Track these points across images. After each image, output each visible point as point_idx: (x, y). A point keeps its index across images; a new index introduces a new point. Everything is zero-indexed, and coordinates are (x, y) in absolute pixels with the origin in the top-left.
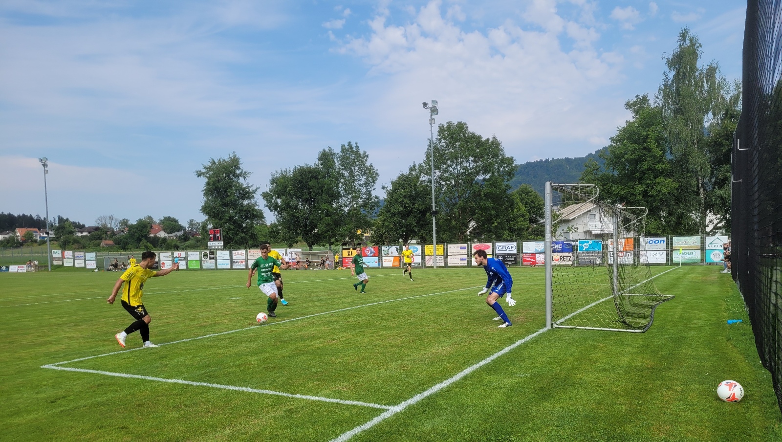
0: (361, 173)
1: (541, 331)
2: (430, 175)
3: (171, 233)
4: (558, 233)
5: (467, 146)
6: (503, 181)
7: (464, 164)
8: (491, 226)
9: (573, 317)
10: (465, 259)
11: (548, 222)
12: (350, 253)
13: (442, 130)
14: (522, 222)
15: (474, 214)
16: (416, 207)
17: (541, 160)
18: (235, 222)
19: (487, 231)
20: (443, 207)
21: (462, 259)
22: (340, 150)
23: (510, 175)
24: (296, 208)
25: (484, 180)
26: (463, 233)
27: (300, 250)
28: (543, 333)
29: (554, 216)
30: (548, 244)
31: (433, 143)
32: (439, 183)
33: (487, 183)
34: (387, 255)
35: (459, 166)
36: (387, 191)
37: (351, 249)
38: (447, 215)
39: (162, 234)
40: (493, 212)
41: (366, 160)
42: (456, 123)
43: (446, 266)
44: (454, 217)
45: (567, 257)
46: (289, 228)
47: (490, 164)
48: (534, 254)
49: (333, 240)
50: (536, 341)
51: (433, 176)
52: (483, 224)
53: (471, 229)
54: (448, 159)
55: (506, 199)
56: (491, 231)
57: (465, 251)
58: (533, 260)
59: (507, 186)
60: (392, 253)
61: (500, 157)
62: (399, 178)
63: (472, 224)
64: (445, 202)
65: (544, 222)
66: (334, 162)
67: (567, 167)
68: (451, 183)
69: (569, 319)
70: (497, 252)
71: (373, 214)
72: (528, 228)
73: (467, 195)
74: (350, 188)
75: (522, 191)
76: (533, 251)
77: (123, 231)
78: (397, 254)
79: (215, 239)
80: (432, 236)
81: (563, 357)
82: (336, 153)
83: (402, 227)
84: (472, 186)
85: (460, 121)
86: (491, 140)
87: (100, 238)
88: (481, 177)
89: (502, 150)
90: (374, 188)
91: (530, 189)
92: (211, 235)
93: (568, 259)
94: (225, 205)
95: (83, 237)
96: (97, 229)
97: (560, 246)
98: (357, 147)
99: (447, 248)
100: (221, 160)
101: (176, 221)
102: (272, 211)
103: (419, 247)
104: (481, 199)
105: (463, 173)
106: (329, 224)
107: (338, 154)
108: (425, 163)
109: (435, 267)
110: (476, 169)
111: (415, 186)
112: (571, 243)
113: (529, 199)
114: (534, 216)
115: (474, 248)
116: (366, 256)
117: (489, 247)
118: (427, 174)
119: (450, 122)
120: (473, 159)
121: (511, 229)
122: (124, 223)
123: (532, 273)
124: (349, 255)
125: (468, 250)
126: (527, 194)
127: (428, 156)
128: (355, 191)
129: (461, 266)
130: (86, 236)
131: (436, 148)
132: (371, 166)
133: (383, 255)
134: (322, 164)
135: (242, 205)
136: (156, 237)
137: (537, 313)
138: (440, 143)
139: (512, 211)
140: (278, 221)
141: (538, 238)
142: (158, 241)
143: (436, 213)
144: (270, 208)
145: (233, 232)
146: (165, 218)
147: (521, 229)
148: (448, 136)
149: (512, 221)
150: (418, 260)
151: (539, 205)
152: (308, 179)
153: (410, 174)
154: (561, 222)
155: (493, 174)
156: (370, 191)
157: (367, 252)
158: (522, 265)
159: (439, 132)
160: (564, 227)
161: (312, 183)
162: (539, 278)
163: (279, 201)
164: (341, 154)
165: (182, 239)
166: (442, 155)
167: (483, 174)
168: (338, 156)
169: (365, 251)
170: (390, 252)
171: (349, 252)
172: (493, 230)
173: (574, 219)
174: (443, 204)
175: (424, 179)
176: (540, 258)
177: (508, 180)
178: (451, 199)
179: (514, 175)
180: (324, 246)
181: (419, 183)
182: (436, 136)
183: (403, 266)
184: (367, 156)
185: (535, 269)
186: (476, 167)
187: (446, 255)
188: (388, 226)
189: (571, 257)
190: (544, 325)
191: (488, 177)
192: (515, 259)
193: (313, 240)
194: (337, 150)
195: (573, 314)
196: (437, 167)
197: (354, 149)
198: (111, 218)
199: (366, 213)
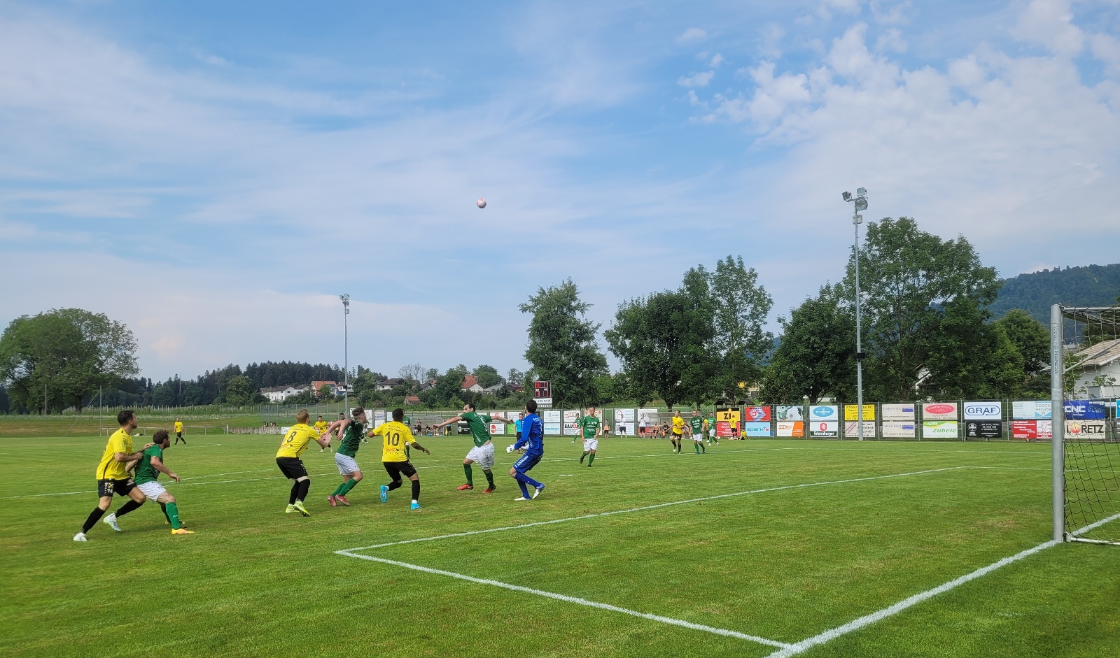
0: (746, 301)
1: (1045, 545)
2: (854, 299)
3: (487, 387)
4: (1077, 387)
5: (916, 253)
6: (976, 305)
7: (910, 281)
8: (957, 376)
9: (1105, 526)
10: (911, 428)
11: (1056, 370)
12: (728, 416)
13: (873, 232)
14: (1011, 371)
15: (927, 357)
16: (830, 348)
17: (1045, 270)
18: (568, 372)
19: (948, 384)
20: (875, 347)
21: (904, 428)
22: (716, 267)
23: (988, 296)
24: (651, 351)
25: (944, 304)
26: (907, 387)
27: (655, 411)
28: (1049, 549)
29: (1069, 359)
30: (1058, 405)
31: (859, 252)
32: (868, 311)
33: (949, 309)
34: (784, 418)
35: (902, 284)
36: (784, 324)
37: (730, 410)
38: (881, 359)
39: (476, 389)
40: (959, 354)
41: (754, 282)
42: (896, 219)
43: (879, 437)
44: (892, 363)
45: (1095, 426)
46: (641, 380)
47: (954, 279)
48: (1034, 421)
49: (703, 397)
50: (1034, 562)
51: (858, 302)
52: (943, 373)
53: (921, 381)
54: (884, 275)
55: (983, 334)
56: (956, 384)
57: (912, 415)
58: (1030, 431)
59: (984, 313)
60: (791, 416)
61: (973, 268)
62: (804, 306)
63: (924, 374)
64: (878, 340)
65: (1049, 371)
66: (707, 285)
67: (1094, 281)
68: (888, 311)
69: (1096, 529)
70: (967, 417)
71: (764, 359)
72: (1023, 379)
73: (915, 328)
74: (730, 322)
75: (1012, 321)
76: (1033, 416)
77: (430, 385)
78: (799, 418)
79: (543, 395)
80: (857, 392)
81: (1085, 590)
82: (710, 272)
83: (807, 378)
84: (923, 314)
85: (904, 216)
86: (956, 242)
87: (404, 394)
88: (938, 301)
89: (976, 258)
90: (765, 320)
91: (1026, 317)
92: (537, 390)
93: (1097, 431)
94: (555, 349)
95: (385, 392)
96: (400, 381)
97: (1082, 409)
98: (741, 263)
99: (881, 411)
100: (553, 289)
101: (494, 371)
102: (618, 356)
103: (835, 408)
104: (939, 334)
105: (908, 294)
106: (698, 374)
107: (712, 274)
108: (845, 283)
109: (861, 439)
110: (929, 289)
111: (829, 316)
112: (1101, 403)
113: (1023, 333)
114: (1034, 359)
115: (927, 410)
116: (752, 420)
117: (953, 409)
118: (849, 298)
119: (886, 220)
120: (925, 273)
121: (992, 382)
122: (432, 373)
123: (1029, 451)
124: (725, 418)
125: (915, 413)
126: (1020, 324)
127: (850, 271)
128: (736, 327)
129: (904, 438)
130: (388, 390)
131: (863, 260)
132: (761, 289)
133: (778, 419)
134: (688, 289)
135: (578, 349)
136: (469, 391)
137: (1038, 516)
138: (870, 251)
139: (993, 352)
140: (626, 370)
141: (1040, 395)
142: (471, 397)
143: (862, 356)
144: (615, 353)
145: (565, 385)
146: (481, 367)
147: (1010, 381)
148: (882, 241)
149: (992, 368)
150: (834, 427)
151: (1042, 342)
152: (668, 311)
153: (821, 297)
154: (1079, 370)
155: (960, 294)
156: (758, 326)
157: (754, 414)
158: (1012, 438)
159: (869, 234)
160: (1089, 378)
161: (675, 315)
162: (1042, 460)
163: (628, 342)
164: (717, 274)
165: (501, 394)
166: (874, 270)
167: (942, 295)
168: (712, 277)
169: (751, 413)
170: (788, 415)
171: (726, 414)
172: (959, 382)
173: (1105, 365)
174: (875, 345)
175: (844, 305)
176: (1044, 429)
177: (985, 303)
178: (887, 335)
179: (996, 295)
180: (690, 405)
181: (835, 311)
182: (863, 241)
183: (809, 436)
184: (756, 275)
185: (1034, 446)
186: (930, 284)
187: (879, 421)
188: (785, 377)
189: (1102, 426)
190: (1051, 536)
191: (950, 300)
192: (999, 428)
193: (674, 397)
194: (712, 269)
195: (1105, 521)
196: (864, 287)
197: (737, 266)
198: (417, 368)
199: (753, 358)
